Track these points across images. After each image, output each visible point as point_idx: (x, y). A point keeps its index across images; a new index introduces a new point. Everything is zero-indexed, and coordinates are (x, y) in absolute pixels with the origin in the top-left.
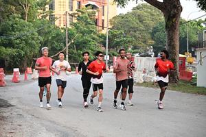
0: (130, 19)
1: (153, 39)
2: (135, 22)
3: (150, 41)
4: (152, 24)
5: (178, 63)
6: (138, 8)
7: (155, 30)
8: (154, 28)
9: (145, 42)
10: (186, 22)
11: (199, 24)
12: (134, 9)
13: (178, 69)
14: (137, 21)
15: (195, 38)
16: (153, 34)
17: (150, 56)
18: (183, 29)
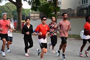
0: (4, 8)
1: (13, 15)
2: (6, 9)
3: (12, 16)
4: (13, 10)
5: (21, 24)
6: (7, 4)
7: (14, 12)
8: (13, 11)
9: (10, 16)
10: (24, 9)
11: (29, 10)
12: (6, 4)
13: (21, 26)
14: (7, 8)
15: (28, 15)
16: (13, 13)
17: (12, 21)
18: (24, 12)
